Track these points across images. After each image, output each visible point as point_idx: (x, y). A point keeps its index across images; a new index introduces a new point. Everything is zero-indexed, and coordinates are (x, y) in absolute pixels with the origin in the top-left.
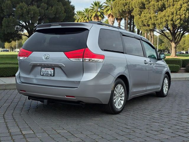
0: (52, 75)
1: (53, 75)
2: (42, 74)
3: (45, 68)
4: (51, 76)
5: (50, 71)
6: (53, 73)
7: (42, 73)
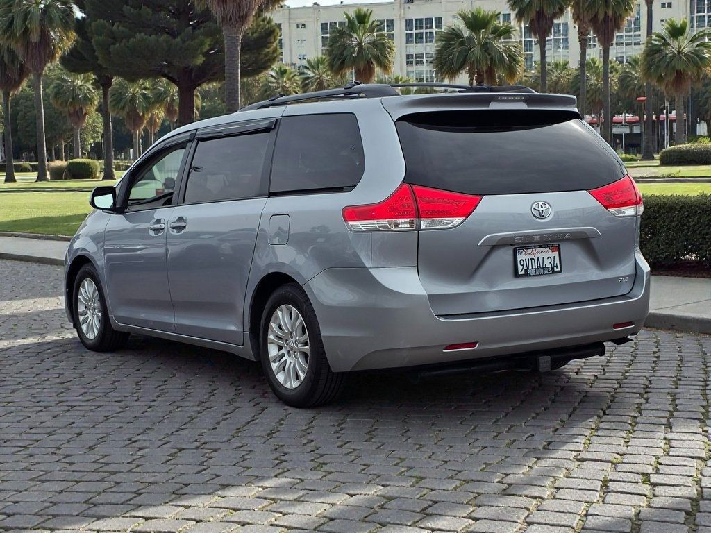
0: (555, 269)
1: (559, 269)
2: (523, 273)
3: (530, 251)
4: (554, 272)
5: (547, 257)
6: (557, 261)
7: (520, 268)
